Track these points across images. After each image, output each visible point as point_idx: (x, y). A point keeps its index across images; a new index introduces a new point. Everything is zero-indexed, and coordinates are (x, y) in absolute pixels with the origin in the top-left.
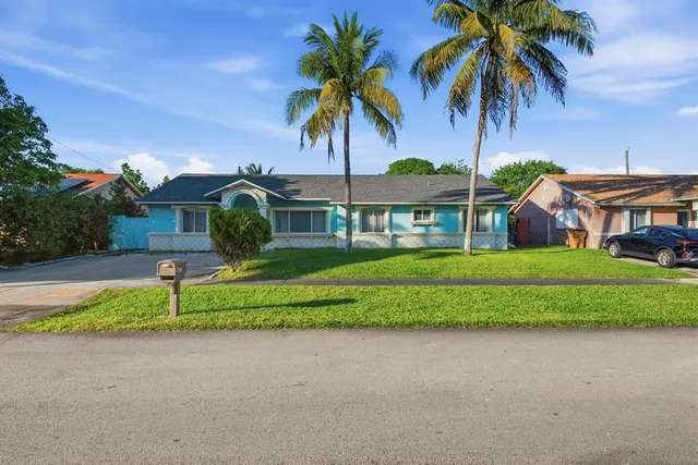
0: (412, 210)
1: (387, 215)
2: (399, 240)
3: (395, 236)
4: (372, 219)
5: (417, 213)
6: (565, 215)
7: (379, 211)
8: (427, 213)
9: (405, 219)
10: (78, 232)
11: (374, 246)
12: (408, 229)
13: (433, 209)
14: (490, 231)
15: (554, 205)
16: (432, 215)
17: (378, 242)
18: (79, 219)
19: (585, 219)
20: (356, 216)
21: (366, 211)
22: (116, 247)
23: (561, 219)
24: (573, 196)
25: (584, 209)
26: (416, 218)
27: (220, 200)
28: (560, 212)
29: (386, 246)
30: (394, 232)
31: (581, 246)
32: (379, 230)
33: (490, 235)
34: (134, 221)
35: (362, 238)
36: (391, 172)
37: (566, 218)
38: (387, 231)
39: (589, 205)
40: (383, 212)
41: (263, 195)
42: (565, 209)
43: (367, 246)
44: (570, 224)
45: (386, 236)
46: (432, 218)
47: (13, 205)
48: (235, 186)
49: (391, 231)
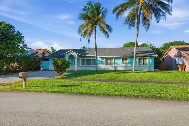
0: (121, 58)
1: (113, 60)
2: (117, 68)
3: (116, 67)
4: (109, 61)
5: (123, 59)
6: (178, 59)
7: (111, 59)
8: (126, 59)
9: (119, 61)
10: (30, 65)
11: (109, 70)
12: (120, 65)
13: (128, 58)
14: (148, 65)
15: (175, 56)
16: (128, 60)
17: (110, 68)
18: (30, 62)
19: (185, 61)
20: (104, 60)
21: (107, 59)
22: (42, 69)
23: (177, 61)
24: (181, 53)
25: (185, 57)
26: (122, 61)
27: (65, 56)
28: (177, 59)
29: (113, 70)
30: (116, 65)
31: (183, 70)
32: (111, 64)
33: (148, 66)
34: (46, 62)
35: (106, 67)
36: (124, 47)
37: (179, 61)
38: (113, 65)
39: (186, 56)
40: (112, 59)
41: (76, 55)
42: (179, 57)
43: (107, 70)
44: (180, 63)
45: (113, 67)
46: (128, 61)
47: (13, 58)
48: (69, 53)
49: (115, 65)
